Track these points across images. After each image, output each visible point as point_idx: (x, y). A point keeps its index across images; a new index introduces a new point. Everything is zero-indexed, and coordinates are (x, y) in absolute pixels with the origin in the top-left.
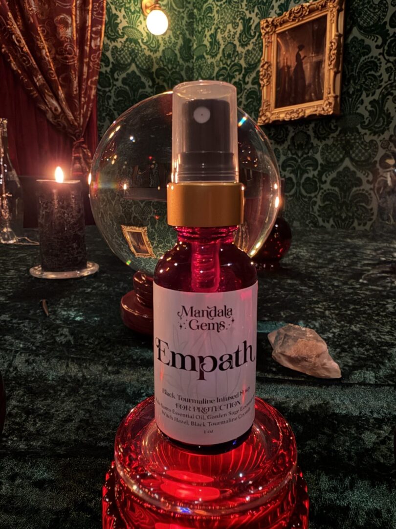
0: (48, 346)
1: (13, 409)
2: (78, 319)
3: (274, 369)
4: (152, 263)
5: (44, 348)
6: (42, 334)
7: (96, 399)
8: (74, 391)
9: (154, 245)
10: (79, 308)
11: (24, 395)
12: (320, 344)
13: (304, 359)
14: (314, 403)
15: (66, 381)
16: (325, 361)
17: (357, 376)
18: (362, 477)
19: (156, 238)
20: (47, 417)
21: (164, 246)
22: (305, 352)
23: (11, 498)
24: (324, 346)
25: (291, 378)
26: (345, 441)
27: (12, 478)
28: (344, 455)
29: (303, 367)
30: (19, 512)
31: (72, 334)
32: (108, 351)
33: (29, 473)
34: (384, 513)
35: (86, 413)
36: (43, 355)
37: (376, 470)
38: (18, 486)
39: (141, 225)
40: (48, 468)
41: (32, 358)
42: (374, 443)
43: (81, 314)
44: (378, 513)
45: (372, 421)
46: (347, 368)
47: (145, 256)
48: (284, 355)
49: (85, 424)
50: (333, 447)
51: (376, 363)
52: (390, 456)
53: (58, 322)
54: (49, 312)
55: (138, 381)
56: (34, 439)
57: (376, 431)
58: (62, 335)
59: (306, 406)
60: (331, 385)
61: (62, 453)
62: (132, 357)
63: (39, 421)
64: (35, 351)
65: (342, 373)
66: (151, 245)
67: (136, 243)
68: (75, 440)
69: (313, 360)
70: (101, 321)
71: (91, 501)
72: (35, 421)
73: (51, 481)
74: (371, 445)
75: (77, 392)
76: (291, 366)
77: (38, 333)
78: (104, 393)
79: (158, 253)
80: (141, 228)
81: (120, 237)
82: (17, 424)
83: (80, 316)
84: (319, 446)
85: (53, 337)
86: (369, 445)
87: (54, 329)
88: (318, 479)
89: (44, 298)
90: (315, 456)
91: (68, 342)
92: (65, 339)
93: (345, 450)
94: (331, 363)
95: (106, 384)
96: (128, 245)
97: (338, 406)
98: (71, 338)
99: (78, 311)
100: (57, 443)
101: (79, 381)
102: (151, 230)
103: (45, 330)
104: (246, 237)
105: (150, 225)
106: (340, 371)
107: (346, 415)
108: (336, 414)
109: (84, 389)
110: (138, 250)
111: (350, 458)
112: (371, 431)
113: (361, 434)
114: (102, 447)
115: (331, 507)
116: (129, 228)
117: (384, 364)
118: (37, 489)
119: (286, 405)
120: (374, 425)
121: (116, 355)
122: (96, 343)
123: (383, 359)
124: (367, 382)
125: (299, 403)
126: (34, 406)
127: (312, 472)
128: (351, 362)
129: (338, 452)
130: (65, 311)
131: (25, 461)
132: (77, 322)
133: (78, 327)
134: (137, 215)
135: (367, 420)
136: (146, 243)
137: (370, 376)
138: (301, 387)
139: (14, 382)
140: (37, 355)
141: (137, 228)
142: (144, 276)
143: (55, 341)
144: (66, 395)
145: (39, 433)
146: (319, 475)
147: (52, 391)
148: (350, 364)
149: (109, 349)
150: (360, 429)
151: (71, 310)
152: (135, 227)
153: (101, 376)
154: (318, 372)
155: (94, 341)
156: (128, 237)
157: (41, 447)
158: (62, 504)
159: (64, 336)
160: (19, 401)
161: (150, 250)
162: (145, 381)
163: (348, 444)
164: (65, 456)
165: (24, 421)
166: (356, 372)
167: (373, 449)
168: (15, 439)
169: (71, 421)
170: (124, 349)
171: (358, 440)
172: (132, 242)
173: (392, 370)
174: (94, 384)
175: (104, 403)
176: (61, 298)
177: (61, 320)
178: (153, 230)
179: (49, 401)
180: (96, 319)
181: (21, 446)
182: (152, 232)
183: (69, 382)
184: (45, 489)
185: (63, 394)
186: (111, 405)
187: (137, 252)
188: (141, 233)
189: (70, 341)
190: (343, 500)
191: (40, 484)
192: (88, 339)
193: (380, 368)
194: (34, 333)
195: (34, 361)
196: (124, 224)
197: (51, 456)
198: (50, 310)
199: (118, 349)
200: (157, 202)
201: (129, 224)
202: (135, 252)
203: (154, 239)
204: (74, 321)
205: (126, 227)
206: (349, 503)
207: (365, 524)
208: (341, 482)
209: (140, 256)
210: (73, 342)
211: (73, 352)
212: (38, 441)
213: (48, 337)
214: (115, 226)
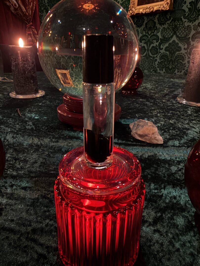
0: (22, 130)
1: (9, 158)
2: (36, 118)
3: (132, 140)
4: (72, 89)
6: (19, 125)
7: (47, 153)
8: (37, 150)
9: (73, 80)
11: (13, 152)
12: (154, 128)
13: (146, 135)
14: (150, 154)
15: (33, 146)
16: (156, 136)
17: (170, 143)
18: (169, 184)
20: (25, 161)
21: (78, 80)
22: (147, 132)
23: (12, 194)
24: (156, 129)
25: (140, 144)
26: (163, 170)
27: (12, 186)
28: (162, 176)
29: (146, 139)
30: (16, 199)
31: (34, 124)
32: (52, 133)
33: (19, 184)
34: (178, 198)
35: (43, 159)
36: (20, 134)
37: (175, 182)
38: (15, 189)
39: (66, 69)
40: (27, 182)
41: (15, 136)
42: (176, 171)
43: (37, 115)
44: (175, 198)
45: (176, 162)
46: (166, 139)
47: (68, 85)
48: (137, 134)
49: (43, 164)
50: (157, 172)
51: (180, 137)
52: (182, 176)
53: (27, 119)
54: (21, 115)
55: (67, 145)
56: (20, 171)
57: (177, 166)
58: (29, 125)
59: (146, 156)
60: (158, 147)
61: (34, 176)
62: (64, 135)
63: (22, 163)
64: (16, 132)
65: (164, 142)
66: (71, 80)
67: (64, 79)
68: (39, 171)
69: (150, 136)
70: (48, 119)
71: (48, 195)
72: (19, 163)
73: (30, 188)
75: (39, 151)
76: (140, 139)
77: (17, 124)
78: (51, 151)
79: (75, 84)
80: (66, 71)
81: (55, 76)
82: (12, 164)
83: (37, 116)
84: (151, 172)
85: (25, 126)
86: (174, 172)
87: (25, 122)
88: (150, 185)
89: (18, 108)
90: (149, 176)
91: (32, 129)
92: (31, 127)
93: (163, 174)
94: (159, 137)
95: (52, 147)
96: (60, 80)
97: (161, 156)
98: (34, 127)
99: (36, 114)
100: (31, 172)
101: (39, 145)
102: (71, 71)
103: (20, 123)
104: (120, 76)
105: (71, 69)
106: (163, 141)
107: (164, 160)
108: (160, 159)
109: (42, 149)
110: (65, 83)
111: (165, 177)
112: (175, 166)
113: (170, 167)
114: (51, 173)
115: (155, 195)
116: (59, 70)
117: (183, 137)
118: (24, 191)
119: (137, 155)
120: (176, 163)
121: (56, 134)
122: (46, 129)
123: (183, 135)
124: (175, 145)
125: (143, 154)
126: (18, 157)
127: (147, 182)
128: (168, 137)
129: (159, 174)
130: (29, 114)
131: (17, 179)
132: (36, 119)
133: (37, 121)
134: (64, 64)
135: (174, 161)
136: (69, 79)
137: (177, 143)
138: (144, 148)
139: (7, 146)
140: (18, 134)
141: (64, 71)
142: (68, 96)
143: (26, 128)
144: (33, 152)
145: (22, 168)
146: (150, 183)
147: (26, 150)
148: (168, 138)
149: (52, 131)
150: (170, 165)
151: (32, 114)
152: (63, 70)
153: (49, 143)
154: (153, 141)
156: (60, 76)
157: (24, 174)
158: (35, 195)
160: (11, 155)
161: (71, 82)
162: (71, 146)
163: (164, 171)
164: (35, 177)
165: (15, 163)
166: (170, 141)
167: (175, 173)
168: (11, 170)
169: (37, 163)
170: (60, 131)
171: (169, 169)
172: (61, 78)
173: (187, 140)
174: (46, 147)
175: (51, 155)
176: (27, 108)
177: (28, 118)
178: (73, 72)
179: (25, 155)
180: (45, 118)
181: (14, 173)
182: (72, 72)
183: (34, 146)
184: (27, 190)
185: (32, 152)
186: (54, 156)
187: (64, 83)
188: (66, 73)
190: (160, 193)
191: (25, 188)
192: (42, 127)
193: (182, 139)
194: (15, 124)
195: (16, 137)
196: (57, 69)
197: (28, 177)
198: (22, 113)
199: (57, 131)
200: (74, 56)
201: (60, 69)
202: (63, 84)
203: (73, 77)
204: (34, 119)
205: (58, 70)
206: (163, 194)
207: (169, 202)
208: (160, 186)
209: (66, 86)
210: (34, 129)
211: (35, 133)
212: (22, 171)
213: (22, 126)
214: (52, 70)
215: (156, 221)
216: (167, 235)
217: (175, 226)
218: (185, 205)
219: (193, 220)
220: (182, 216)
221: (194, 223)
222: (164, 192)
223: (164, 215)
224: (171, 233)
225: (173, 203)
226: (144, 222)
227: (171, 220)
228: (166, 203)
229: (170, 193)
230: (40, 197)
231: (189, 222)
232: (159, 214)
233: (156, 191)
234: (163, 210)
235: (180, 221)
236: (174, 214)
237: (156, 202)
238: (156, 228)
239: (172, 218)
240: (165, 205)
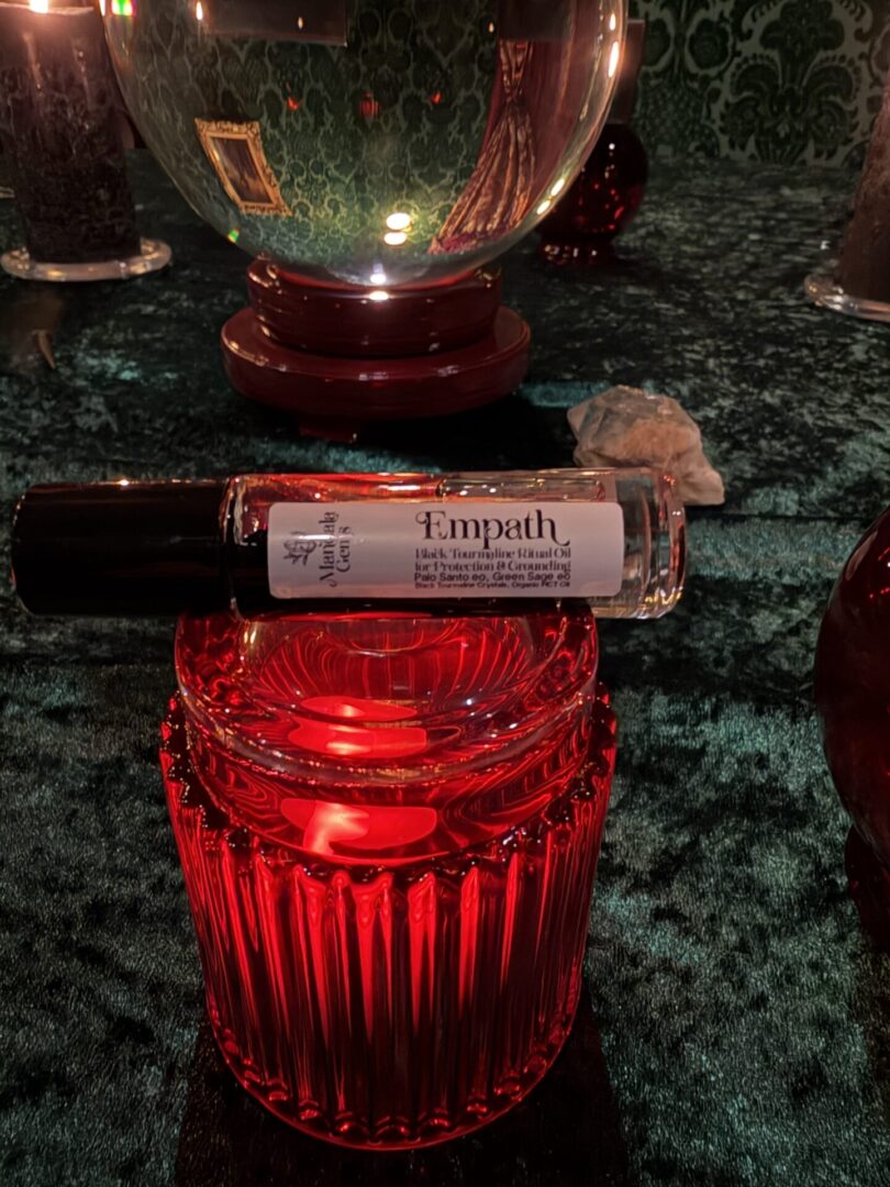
0: (58, 436)
2: (127, 375)
5: (51, 441)
6: (42, 410)
9: (283, 178)
10: (129, 350)
12: (682, 430)
13: (644, 463)
16: (692, 467)
17: (760, 500)
18: (738, 697)
19: (286, 158)
21: (307, 181)
22: (647, 449)
24: (694, 435)
26: (713, 630)
28: (707, 657)
30: (18, 765)
31: (112, 407)
32: (200, 448)
33: (33, 695)
34: (775, 762)
36: (47, 455)
37: (770, 685)
38: (12, 719)
41: (20, 462)
42: (775, 634)
43: (133, 364)
44: (762, 761)
45: (777, 590)
46: (738, 484)
47: (263, 210)
48: (600, 456)
50: (687, 641)
51: (804, 472)
52: (805, 657)
53: (80, 383)
54: (56, 360)
57: (783, 609)
58: (88, 411)
61: (103, 655)
62: (255, 460)
64: (30, 446)
65: (727, 494)
66: (274, 179)
67: (236, 173)
69: (665, 465)
70: (182, 381)
73: (83, 710)
74: (769, 636)
77: (33, 406)
79: (295, 202)
80: (244, 128)
81: (196, 156)
83: (131, 369)
84: (658, 639)
85: (69, 417)
86: (763, 636)
87: (69, 397)
88: (648, 701)
89: (41, 328)
90: (646, 658)
91: (106, 427)
92: (99, 421)
93: (711, 647)
94: (704, 473)
96: (219, 179)
97: (708, 560)
98: (110, 418)
99: (126, 357)
102: (270, 131)
103: (48, 399)
105: (265, 116)
106: (722, 489)
107: (722, 580)
108: (701, 578)
110: (244, 192)
111: (720, 662)
112: (772, 611)
113: (749, 616)
115: (669, 750)
116: (213, 126)
117: (822, 475)
118: (55, 724)
120: (780, 597)
121: (217, 455)
122: (170, 429)
123: (822, 465)
124: (780, 512)
127: (636, 689)
128: (749, 471)
129: (697, 650)
130: (94, 357)
131: (22, 672)
132: (125, 382)
133: (128, 393)
135: (768, 589)
136: (261, 173)
137: (788, 501)
140: (31, 456)
141: (236, 128)
142: (273, 270)
143: (74, 427)
146: (651, 693)
148: (748, 476)
149: (200, 442)
150: (749, 606)
151: (107, 356)
152: (229, 125)
155: (165, 426)
156: (216, 156)
157: (54, 644)
158: (108, 747)
159: (94, 413)
163: (718, 635)
164: (109, 662)
166: (757, 491)
167: (771, 645)
170: (236, 443)
171: (743, 627)
172: (226, 170)
173: (839, 487)
176: (84, 326)
177: (86, 379)
178: (276, 133)
180: (168, 375)
181: (12, 643)
182: (273, 137)
184: (71, 722)
187: (243, 198)
188: (244, 142)
189: (108, 424)
190: (694, 738)
191: (59, 715)
192: (150, 421)
193: (813, 484)
194: (22, 407)
195: (26, 468)
196: (201, 116)
197: (77, 662)
198: (57, 355)
199: (220, 442)
200: (279, 45)
202: (237, 199)
203: (280, 160)
204: (116, 381)
205: (206, 124)
206: (706, 743)
207: (733, 780)
208: (695, 706)
209: (253, 211)
210: (115, 428)
211: (117, 450)
212: (49, 633)
213: (58, 417)
214: (180, 124)
215: (665, 870)
216: (714, 934)
217: (755, 892)
218: (809, 796)
219: (840, 866)
220: (790, 846)
221: (842, 881)
222: (714, 733)
223: (704, 843)
224: (734, 924)
225: (752, 785)
226: (612, 872)
227: (738, 862)
228: (720, 787)
229: (742, 738)
230: (126, 754)
231: (820, 871)
232: (683, 839)
233: (675, 730)
234: (700, 821)
235: (779, 870)
236: (752, 838)
237: (670, 780)
238: (663, 904)
239: (740, 856)
240: (712, 795)
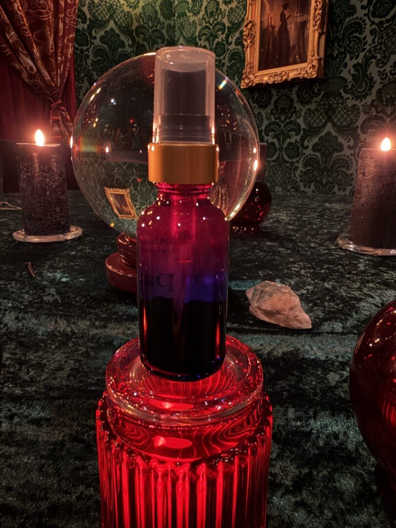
0: (36, 305)
1: (7, 360)
2: (64, 280)
3: (251, 322)
4: (135, 224)
5: (32, 307)
6: (29, 294)
7: (84, 350)
8: (63, 344)
9: (137, 207)
10: (65, 270)
11: (16, 348)
12: (292, 298)
13: (278, 312)
14: (285, 350)
15: (56, 335)
16: (297, 313)
17: (326, 327)
18: (324, 409)
19: (139, 200)
20: (40, 366)
22: (279, 306)
23: (11, 434)
24: (297, 300)
25: (266, 329)
26: (311, 381)
27: (11, 418)
28: (309, 392)
29: (277, 319)
30: (19, 445)
31: (59, 293)
32: (95, 309)
33: (26, 414)
34: (341, 436)
35: (76, 362)
36: (32, 312)
37: (337, 403)
38: (16, 424)
39: (124, 187)
40: (43, 408)
41: (21, 315)
42: (337, 382)
43: (67, 275)
44: (336, 436)
45: (337, 363)
46: (317, 320)
47: (128, 217)
48: (260, 309)
49: (75, 372)
50: (301, 386)
51: (344, 315)
53: (45, 283)
54: (35, 274)
55: (123, 334)
56: (28, 386)
57: (340, 372)
59: (279, 352)
60: (302, 334)
61: (56, 396)
62: (118, 313)
63: (32, 370)
64: (23, 309)
65: (312, 324)
66: (133, 207)
67: (119, 205)
68: (67, 386)
69: (286, 313)
70: (87, 281)
71: (83, 434)
72: (28, 370)
73: (47, 420)
74: (335, 383)
75: (67, 345)
76: (266, 319)
77: (26, 293)
78: (93, 345)
80: (123, 190)
81: (103, 199)
82: (12, 373)
83: (66, 277)
84: (289, 385)
85: (41, 297)
86: (333, 383)
87: (41, 289)
88: (286, 411)
89: (29, 261)
90: (285, 393)
91: (56, 301)
92: (53, 299)
93: (311, 388)
94: (302, 316)
95: (94, 337)
96: (112, 207)
97: (308, 352)
98: (58, 298)
99: (64, 272)
100: (49, 388)
101: (67, 335)
102: (133, 191)
103: (32, 290)
104: (226, 198)
105: (132, 186)
106: (310, 322)
107: (314, 360)
108: (306, 359)
109: (73, 342)
110: (121, 212)
111: (315, 394)
112: (335, 372)
113: (326, 375)
114: (92, 390)
115: (296, 433)
116: (112, 190)
117: (351, 316)
118: (34, 426)
119: (260, 352)
120: (338, 367)
121: (102, 312)
122: (83, 301)
123: (351, 312)
124: (336, 331)
125: (272, 350)
126: (26, 357)
127: (281, 406)
128: (321, 315)
129: (305, 389)
130: (51, 272)
131: (21, 403)
132: (64, 282)
133: (64, 287)
134: (120, 177)
135: (333, 363)
136: (129, 205)
137: (338, 327)
138: (275, 336)
139: (5, 337)
140: (26, 313)
141: (120, 190)
142: (127, 238)
143: (42, 301)
144: (56, 348)
145: (32, 381)
146: (287, 407)
147: (42, 345)
148: (321, 317)
149: (96, 306)
150: (326, 371)
151: (56, 272)
152: (118, 189)
153: (88, 330)
154: (291, 323)
155: (80, 300)
156: (111, 199)
157: (35, 392)
158: (58, 436)
159: (51, 295)
160: (12, 354)
161: (133, 212)
162: (131, 334)
163: (314, 383)
164: (59, 398)
165: (19, 370)
166: (325, 323)
167: (336, 387)
168: (11, 386)
169: (62, 369)
170: (111, 306)
171: (322, 380)
172: (115, 204)
173: (358, 321)
174: (82, 337)
175: (92, 354)
176: (47, 260)
177: (47, 281)
178: (136, 192)
179: (40, 353)
180: (81, 279)
181: (16, 392)
182: (134, 193)
183: (58, 336)
184: (42, 425)
185: (53, 347)
186: (99, 356)
187: (121, 213)
188: (123, 196)
189: (57, 300)
190: (307, 427)
191: (37, 422)
192: (75, 298)
193: (348, 320)
194: (21, 293)
195: (23, 318)
196: (107, 186)
197: (45, 398)
198: (35, 272)
199: (104, 306)
201: (112, 186)
202: (118, 214)
203: (137, 201)
204: (60, 282)
205: (109, 189)
206: (312, 429)
207: (325, 445)
208: (306, 413)
209: (124, 218)
210: (60, 301)
211: (60, 310)
212: (32, 387)
213: (36, 297)
214: (98, 189)
215: (298, 485)
216: (322, 513)
217: (338, 494)
218: (357, 450)
219: (373, 482)
220: (351, 473)
221: (374, 488)
222: (316, 425)
223: (315, 473)
224: (330, 508)
225: (333, 447)
226: (275, 486)
227: (329, 481)
228: (319, 448)
229: (327, 427)
230: (67, 438)
231: (365, 485)
232: (305, 471)
233: (299, 423)
234: (313, 462)
235: (347, 483)
236: (335, 470)
237: (298, 445)
238: (298, 499)
239: (330, 479)
240: (317, 452)
